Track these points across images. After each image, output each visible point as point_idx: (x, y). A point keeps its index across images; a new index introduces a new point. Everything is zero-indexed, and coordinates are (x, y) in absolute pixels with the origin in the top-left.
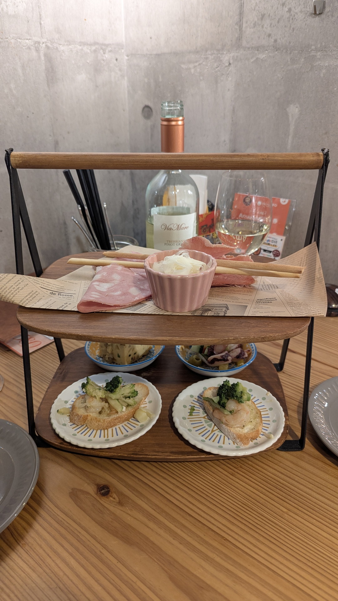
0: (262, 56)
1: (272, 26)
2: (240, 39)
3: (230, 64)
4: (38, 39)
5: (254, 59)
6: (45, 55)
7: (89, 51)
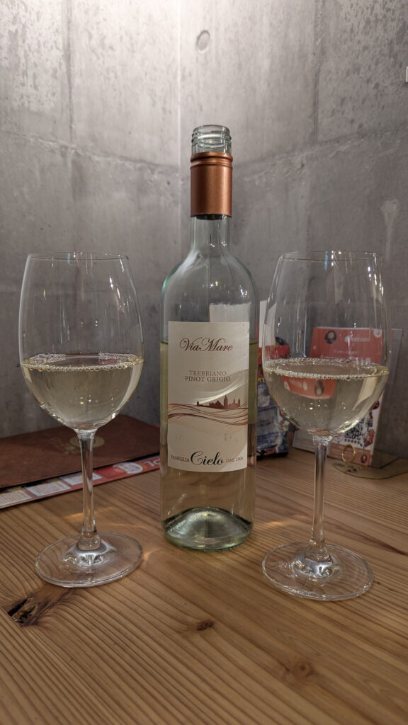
0: (343, 148)
1: (355, 109)
2: (315, 133)
3: (303, 166)
4: (65, 143)
5: (334, 153)
6: (74, 162)
7: (132, 168)
